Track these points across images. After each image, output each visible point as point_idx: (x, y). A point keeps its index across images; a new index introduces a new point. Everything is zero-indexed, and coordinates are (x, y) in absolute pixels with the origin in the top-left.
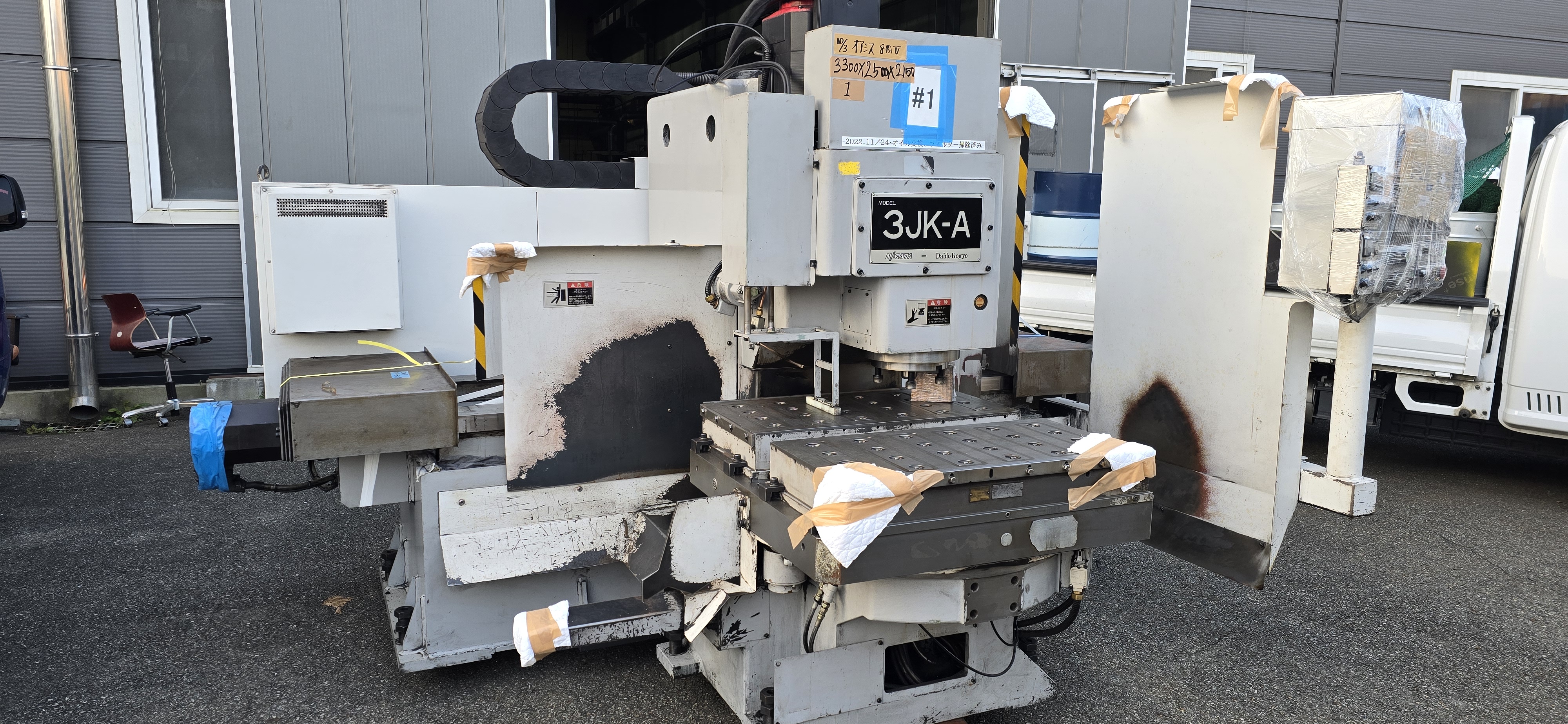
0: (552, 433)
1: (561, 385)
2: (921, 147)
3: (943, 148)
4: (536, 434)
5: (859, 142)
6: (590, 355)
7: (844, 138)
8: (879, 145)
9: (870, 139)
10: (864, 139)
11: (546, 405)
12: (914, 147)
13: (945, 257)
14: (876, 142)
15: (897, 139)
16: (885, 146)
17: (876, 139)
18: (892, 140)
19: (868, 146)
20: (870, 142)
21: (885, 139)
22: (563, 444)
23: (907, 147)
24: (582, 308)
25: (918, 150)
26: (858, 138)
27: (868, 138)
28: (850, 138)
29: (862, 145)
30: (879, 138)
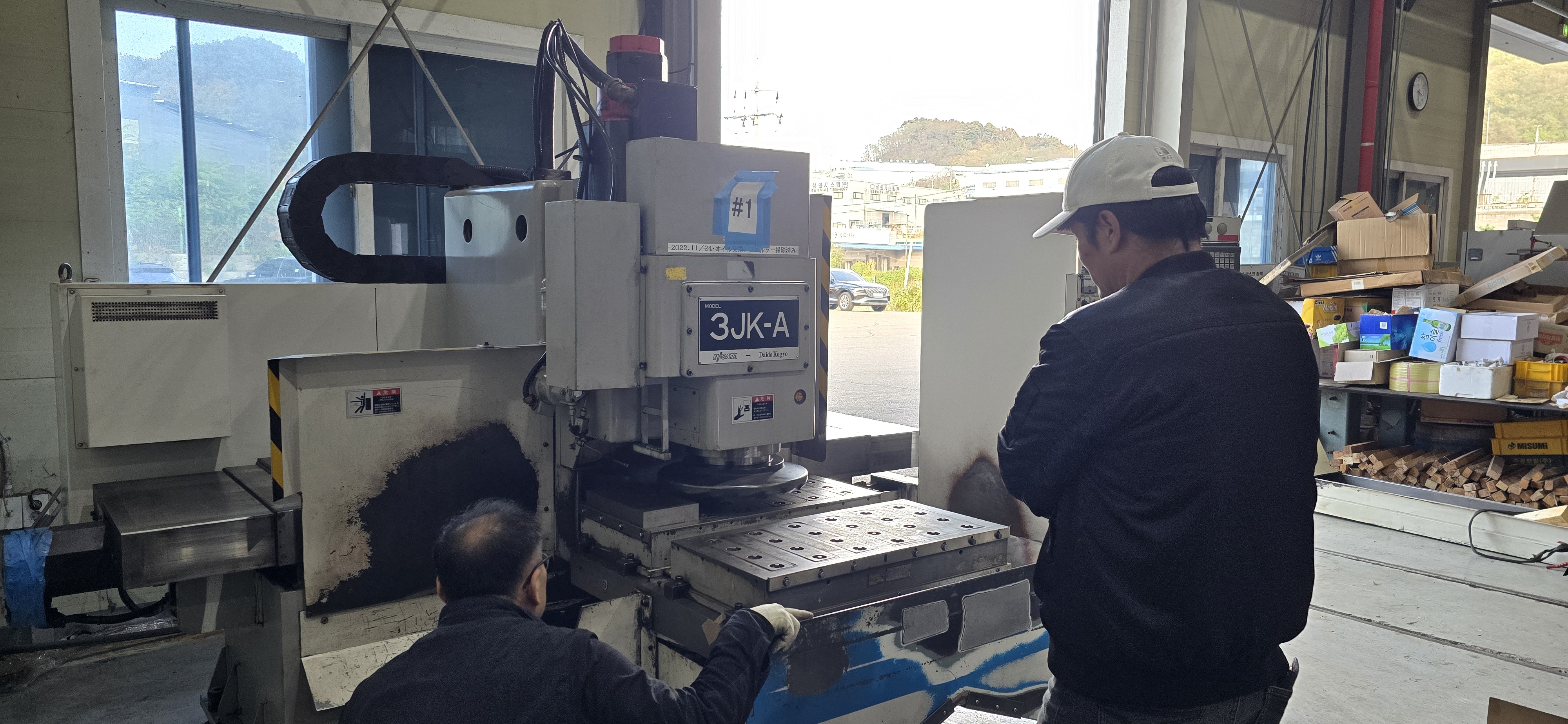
0: (357, 551)
1: (366, 499)
2: (741, 253)
3: (762, 253)
4: (338, 553)
5: (684, 248)
6: (397, 465)
7: (670, 245)
8: (703, 251)
9: (694, 245)
10: (689, 245)
11: (350, 522)
12: (735, 252)
13: (767, 356)
14: (699, 248)
15: (720, 245)
16: (709, 251)
17: (700, 245)
18: (715, 246)
19: (693, 251)
20: (695, 248)
21: (709, 245)
22: (369, 562)
23: (729, 252)
24: (388, 417)
25: (739, 256)
26: (683, 244)
27: (692, 244)
28: (675, 244)
29: (687, 251)
30: (703, 244)
